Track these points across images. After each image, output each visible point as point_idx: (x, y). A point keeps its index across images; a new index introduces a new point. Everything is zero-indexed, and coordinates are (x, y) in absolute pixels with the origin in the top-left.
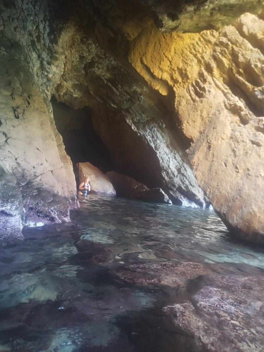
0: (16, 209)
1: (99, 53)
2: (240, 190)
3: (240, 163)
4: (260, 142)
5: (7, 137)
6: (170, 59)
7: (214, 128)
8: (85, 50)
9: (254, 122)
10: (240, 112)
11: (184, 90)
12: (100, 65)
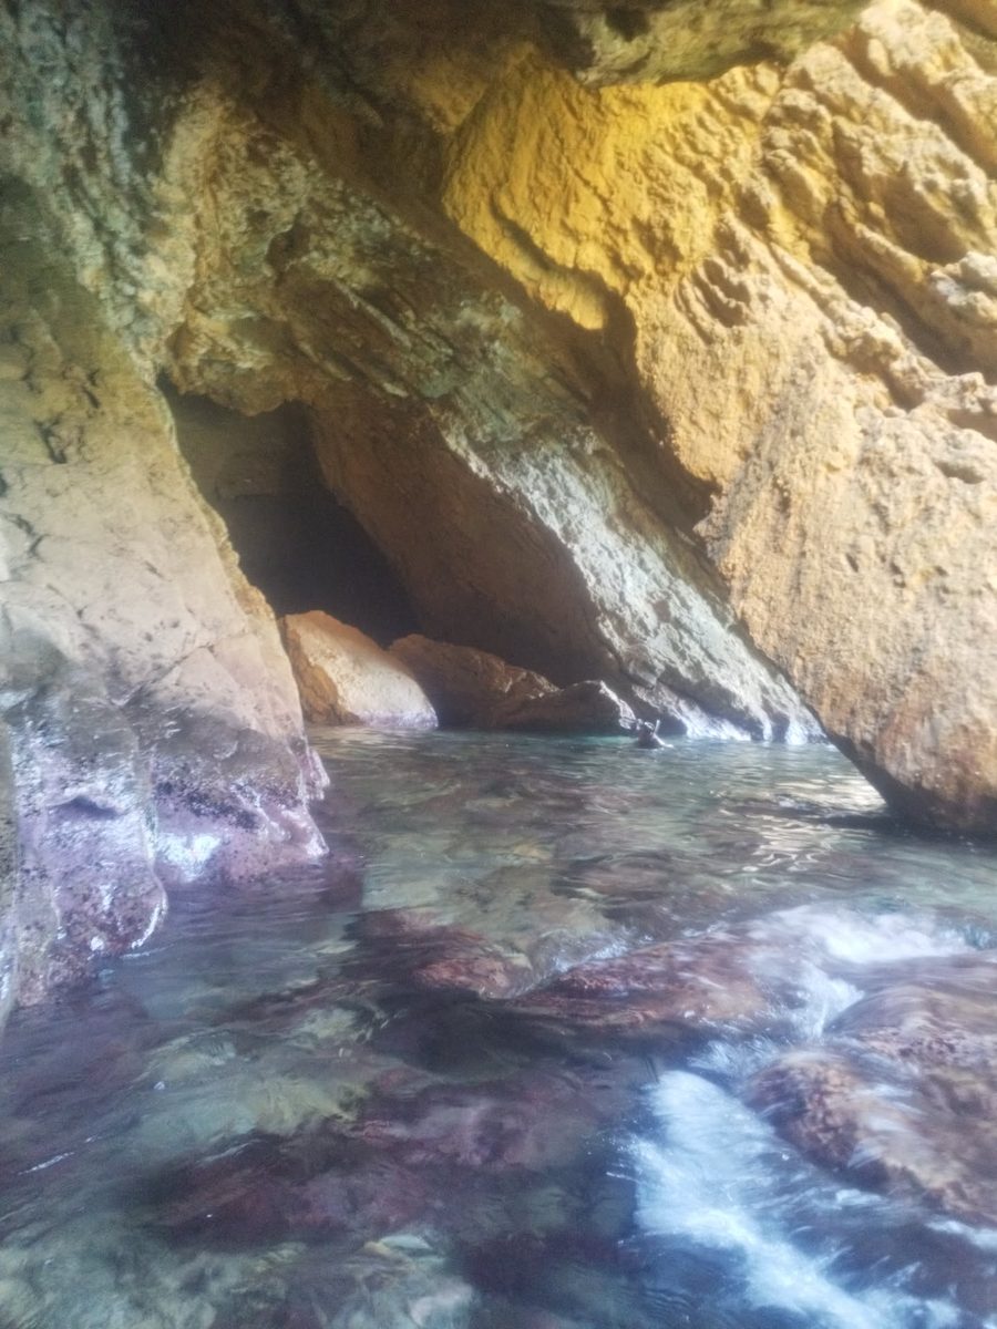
0: (129, 787)
1: (320, 196)
2: (916, 650)
3: (906, 553)
4: (976, 465)
5: (34, 535)
6: (603, 189)
7: (794, 434)
8: (265, 187)
9: (946, 394)
10: (887, 365)
11: (666, 304)
12: (328, 239)
